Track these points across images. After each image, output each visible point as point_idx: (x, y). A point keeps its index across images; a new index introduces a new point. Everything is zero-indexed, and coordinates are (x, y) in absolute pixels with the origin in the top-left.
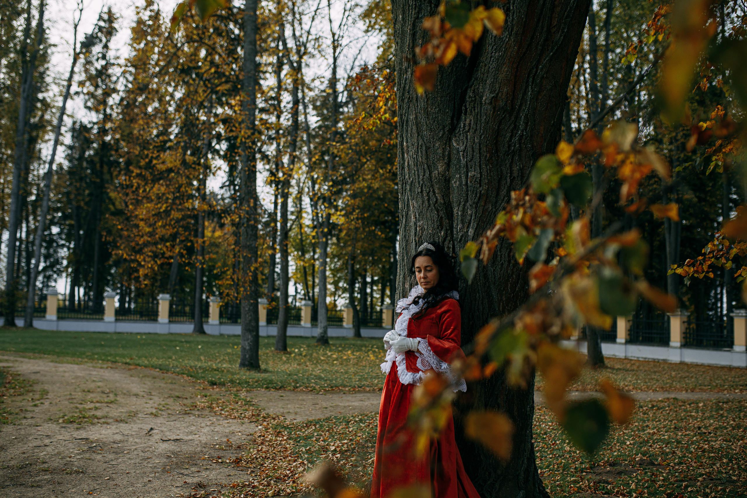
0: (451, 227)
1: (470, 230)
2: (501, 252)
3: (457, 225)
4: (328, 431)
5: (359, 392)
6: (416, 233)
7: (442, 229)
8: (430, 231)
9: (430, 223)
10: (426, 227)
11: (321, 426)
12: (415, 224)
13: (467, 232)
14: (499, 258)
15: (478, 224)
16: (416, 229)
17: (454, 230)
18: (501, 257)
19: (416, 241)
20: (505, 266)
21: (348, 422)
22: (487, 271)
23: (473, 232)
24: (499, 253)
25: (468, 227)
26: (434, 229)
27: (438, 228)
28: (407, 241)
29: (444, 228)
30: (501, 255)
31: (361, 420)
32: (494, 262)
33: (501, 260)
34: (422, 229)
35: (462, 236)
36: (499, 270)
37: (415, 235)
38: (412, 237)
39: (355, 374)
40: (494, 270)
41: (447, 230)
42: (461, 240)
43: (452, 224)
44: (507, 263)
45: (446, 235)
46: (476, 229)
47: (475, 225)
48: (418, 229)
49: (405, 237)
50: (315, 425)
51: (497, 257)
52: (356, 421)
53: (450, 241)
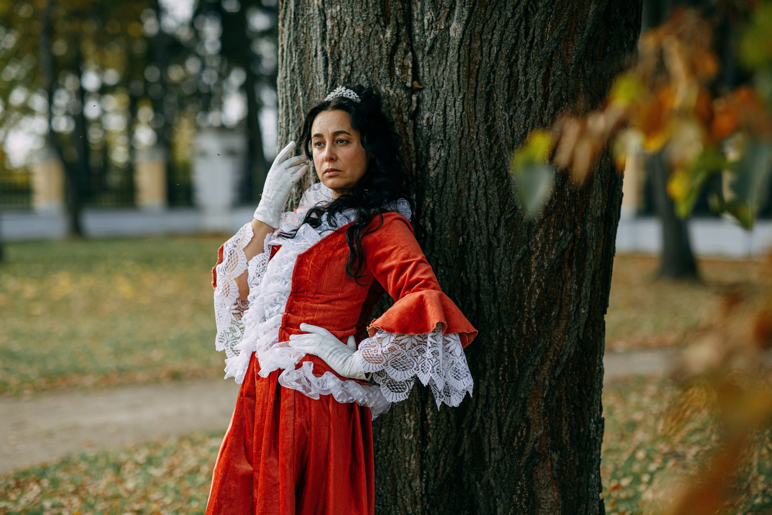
0: (408, 18)
1: (454, 25)
2: (525, 74)
3: (423, 13)
4: (76, 492)
5: (121, 386)
6: (324, 34)
7: (387, 23)
8: (359, 30)
9: (357, 9)
10: (348, 20)
11: (55, 482)
12: (322, 11)
13: (447, 28)
14: (521, 89)
15: (471, 11)
16: (325, 25)
17: (416, 24)
18: (527, 86)
19: (324, 54)
20: (536, 106)
21: (118, 467)
22: (494, 119)
23: (460, 30)
24: (521, 78)
25: (449, 18)
26: (367, 24)
27: (378, 22)
28: (302, 52)
29: (393, 22)
30: (527, 82)
31: (150, 461)
32: (509, 100)
33: (526, 94)
34: (340, 25)
35: (435, 39)
36: (523, 117)
37: (323, 40)
38: (316, 44)
39: (97, 336)
40: (511, 118)
41: (398, 26)
42: (432, 48)
43: (410, 10)
44: (540, 100)
45: (397, 36)
46: (468, 21)
47: (466, 13)
48: (329, 23)
49: (296, 41)
50: (38, 482)
51: (516, 87)
52: (137, 464)
53: (406, 53)
